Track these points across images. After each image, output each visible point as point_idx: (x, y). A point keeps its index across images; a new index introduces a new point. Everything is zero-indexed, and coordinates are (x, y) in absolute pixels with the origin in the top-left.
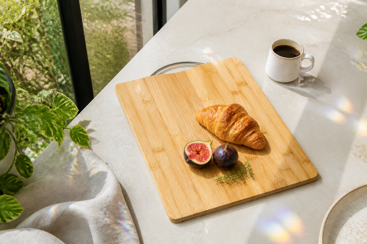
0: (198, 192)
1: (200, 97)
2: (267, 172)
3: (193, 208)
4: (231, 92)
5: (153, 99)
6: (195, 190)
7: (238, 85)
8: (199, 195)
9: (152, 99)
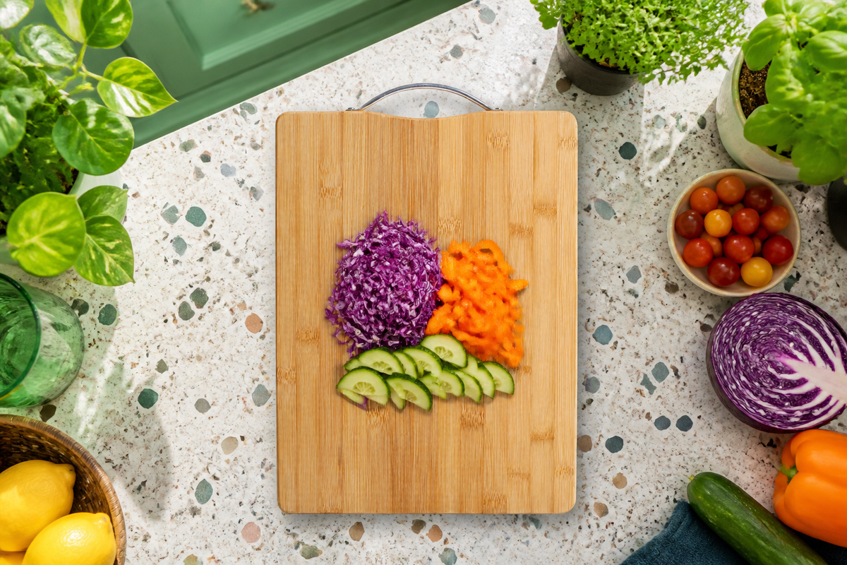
0: (343, 469)
1: (440, 214)
2: (485, 467)
3: (322, 500)
4: (510, 224)
5: (342, 189)
6: (340, 462)
7: (534, 208)
8: (343, 473)
9: (340, 188)
